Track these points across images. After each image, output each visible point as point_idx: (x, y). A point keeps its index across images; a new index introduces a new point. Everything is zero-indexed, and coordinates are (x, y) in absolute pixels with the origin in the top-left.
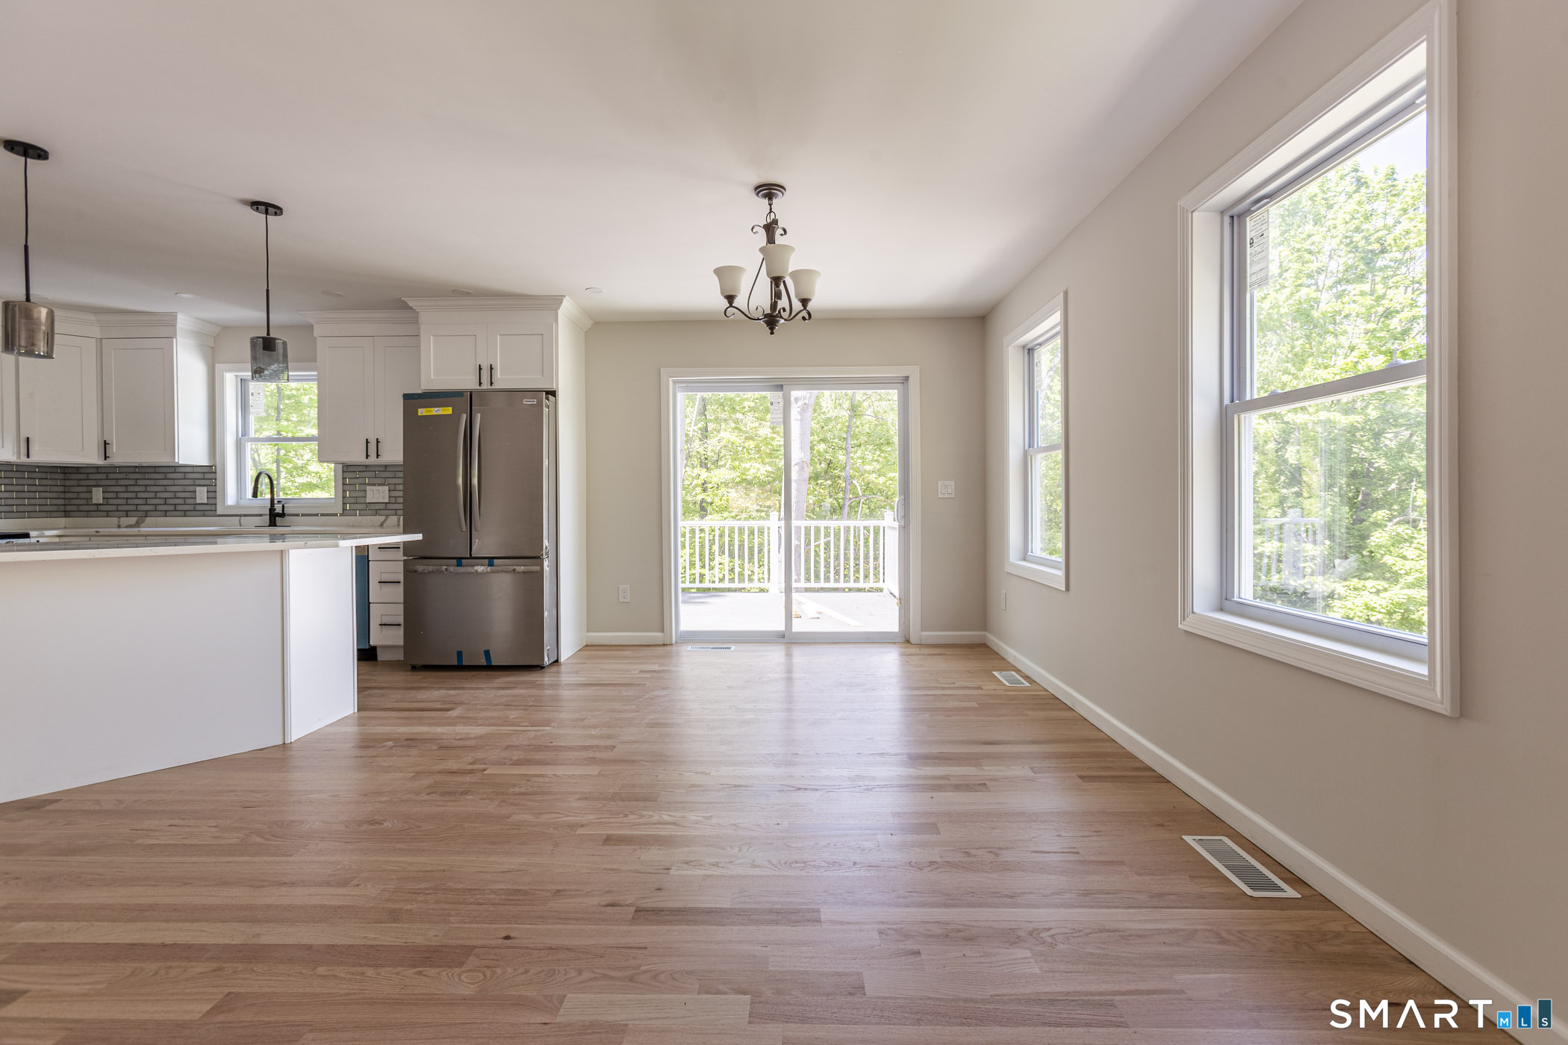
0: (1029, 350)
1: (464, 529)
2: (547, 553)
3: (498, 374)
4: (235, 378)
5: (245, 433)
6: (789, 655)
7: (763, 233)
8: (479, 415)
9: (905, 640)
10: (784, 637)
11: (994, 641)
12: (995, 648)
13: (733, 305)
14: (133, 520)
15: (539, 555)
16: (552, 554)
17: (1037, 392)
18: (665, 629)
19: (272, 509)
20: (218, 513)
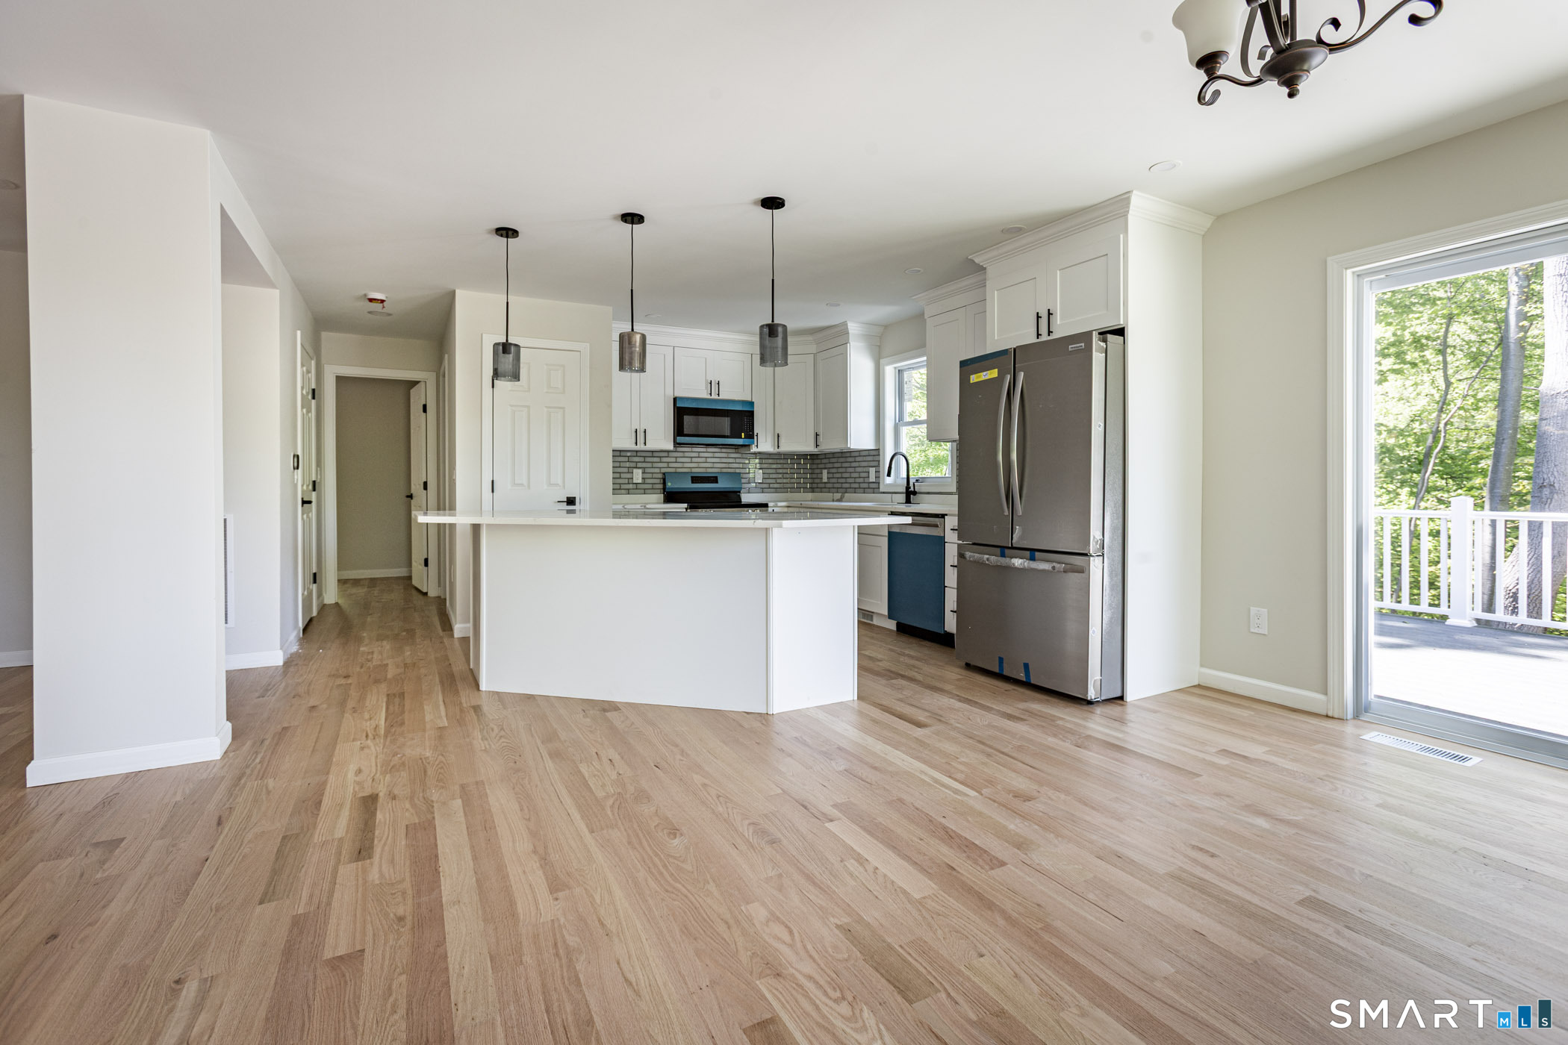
1: (1006, 513)
2: (1100, 551)
3: (1058, 320)
4: (894, 369)
5: (901, 418)
8: (1022, 373)
14: (838, 496)
15: (1086, 551)
19: (908, 487)
20: (881, 490)
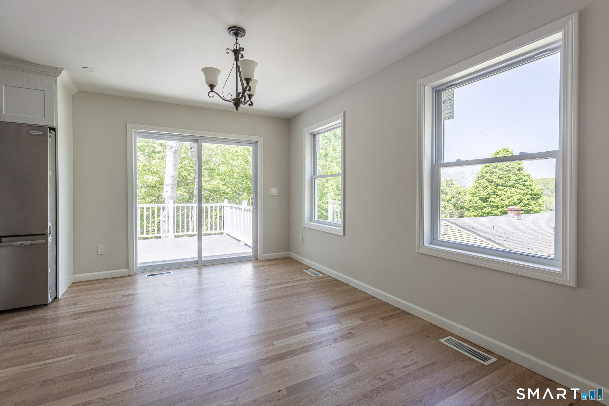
0: (313, 135)
2: (50, 231)
6: (200, 274)
7: (232, 55)
9: (255, 259)
10: (197, 263)
11: (295, 256)
12: (296, 259)
13: (213, 91)
15: (44, 233)
16: (53, 232)
17: (317, 152)
18: (129, 268)
